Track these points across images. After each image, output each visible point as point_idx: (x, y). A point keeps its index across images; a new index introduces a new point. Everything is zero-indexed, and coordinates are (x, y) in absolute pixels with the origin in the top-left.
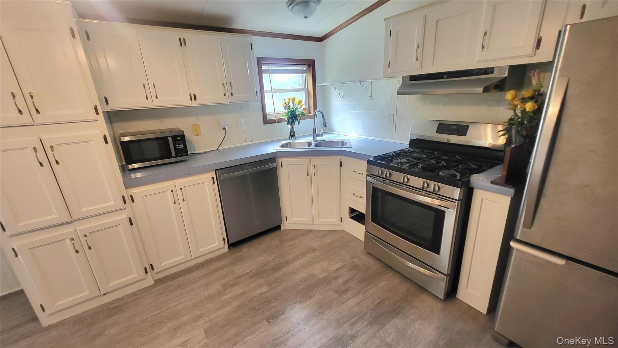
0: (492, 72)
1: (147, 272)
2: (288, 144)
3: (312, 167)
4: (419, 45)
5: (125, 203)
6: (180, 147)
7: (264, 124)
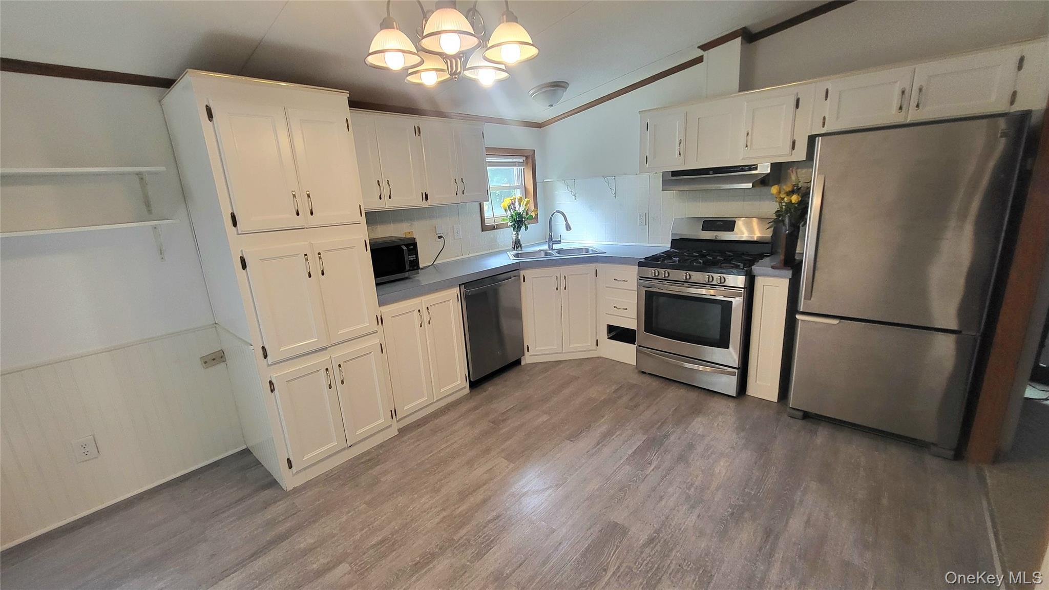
0: (756, 169)
1: (392, 418)
3: (562, 278)
4: (681, 140)
5: (378, 324)
6: (413, 259)
7: (482, 231)
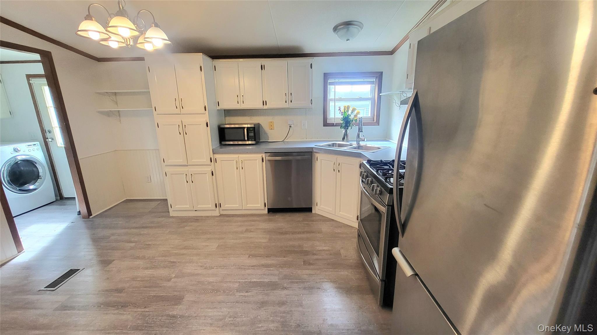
1: (216, 207)
2: (334, 144)
5: (211, 161)
6: (251, 135)
7: (324, 126)
